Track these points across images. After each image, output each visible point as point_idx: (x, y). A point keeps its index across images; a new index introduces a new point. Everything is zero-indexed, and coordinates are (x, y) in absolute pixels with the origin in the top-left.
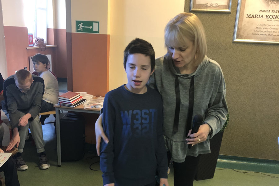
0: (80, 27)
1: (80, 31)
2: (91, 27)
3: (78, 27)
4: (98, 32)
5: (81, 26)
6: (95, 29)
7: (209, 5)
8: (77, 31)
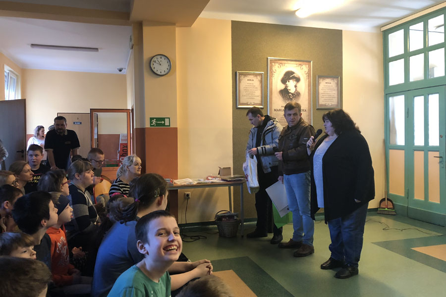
0: (153, 123)
1: (154, 126)
2: (163, 122)
3: (151, 123)
4: (169, 126)
5: (154, 121)
6: (167, 124)
7: (249, 103)
8: (151, 126)
